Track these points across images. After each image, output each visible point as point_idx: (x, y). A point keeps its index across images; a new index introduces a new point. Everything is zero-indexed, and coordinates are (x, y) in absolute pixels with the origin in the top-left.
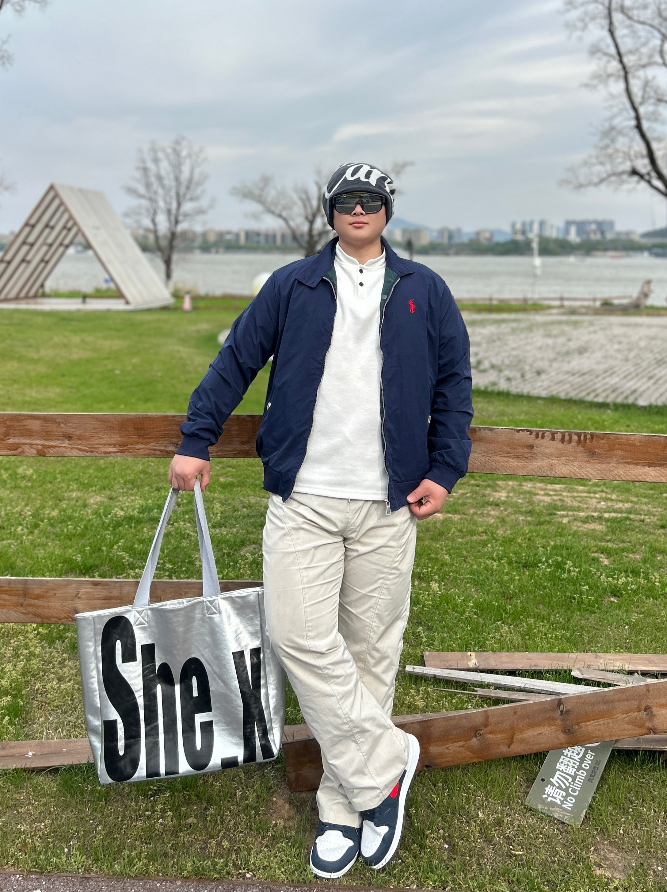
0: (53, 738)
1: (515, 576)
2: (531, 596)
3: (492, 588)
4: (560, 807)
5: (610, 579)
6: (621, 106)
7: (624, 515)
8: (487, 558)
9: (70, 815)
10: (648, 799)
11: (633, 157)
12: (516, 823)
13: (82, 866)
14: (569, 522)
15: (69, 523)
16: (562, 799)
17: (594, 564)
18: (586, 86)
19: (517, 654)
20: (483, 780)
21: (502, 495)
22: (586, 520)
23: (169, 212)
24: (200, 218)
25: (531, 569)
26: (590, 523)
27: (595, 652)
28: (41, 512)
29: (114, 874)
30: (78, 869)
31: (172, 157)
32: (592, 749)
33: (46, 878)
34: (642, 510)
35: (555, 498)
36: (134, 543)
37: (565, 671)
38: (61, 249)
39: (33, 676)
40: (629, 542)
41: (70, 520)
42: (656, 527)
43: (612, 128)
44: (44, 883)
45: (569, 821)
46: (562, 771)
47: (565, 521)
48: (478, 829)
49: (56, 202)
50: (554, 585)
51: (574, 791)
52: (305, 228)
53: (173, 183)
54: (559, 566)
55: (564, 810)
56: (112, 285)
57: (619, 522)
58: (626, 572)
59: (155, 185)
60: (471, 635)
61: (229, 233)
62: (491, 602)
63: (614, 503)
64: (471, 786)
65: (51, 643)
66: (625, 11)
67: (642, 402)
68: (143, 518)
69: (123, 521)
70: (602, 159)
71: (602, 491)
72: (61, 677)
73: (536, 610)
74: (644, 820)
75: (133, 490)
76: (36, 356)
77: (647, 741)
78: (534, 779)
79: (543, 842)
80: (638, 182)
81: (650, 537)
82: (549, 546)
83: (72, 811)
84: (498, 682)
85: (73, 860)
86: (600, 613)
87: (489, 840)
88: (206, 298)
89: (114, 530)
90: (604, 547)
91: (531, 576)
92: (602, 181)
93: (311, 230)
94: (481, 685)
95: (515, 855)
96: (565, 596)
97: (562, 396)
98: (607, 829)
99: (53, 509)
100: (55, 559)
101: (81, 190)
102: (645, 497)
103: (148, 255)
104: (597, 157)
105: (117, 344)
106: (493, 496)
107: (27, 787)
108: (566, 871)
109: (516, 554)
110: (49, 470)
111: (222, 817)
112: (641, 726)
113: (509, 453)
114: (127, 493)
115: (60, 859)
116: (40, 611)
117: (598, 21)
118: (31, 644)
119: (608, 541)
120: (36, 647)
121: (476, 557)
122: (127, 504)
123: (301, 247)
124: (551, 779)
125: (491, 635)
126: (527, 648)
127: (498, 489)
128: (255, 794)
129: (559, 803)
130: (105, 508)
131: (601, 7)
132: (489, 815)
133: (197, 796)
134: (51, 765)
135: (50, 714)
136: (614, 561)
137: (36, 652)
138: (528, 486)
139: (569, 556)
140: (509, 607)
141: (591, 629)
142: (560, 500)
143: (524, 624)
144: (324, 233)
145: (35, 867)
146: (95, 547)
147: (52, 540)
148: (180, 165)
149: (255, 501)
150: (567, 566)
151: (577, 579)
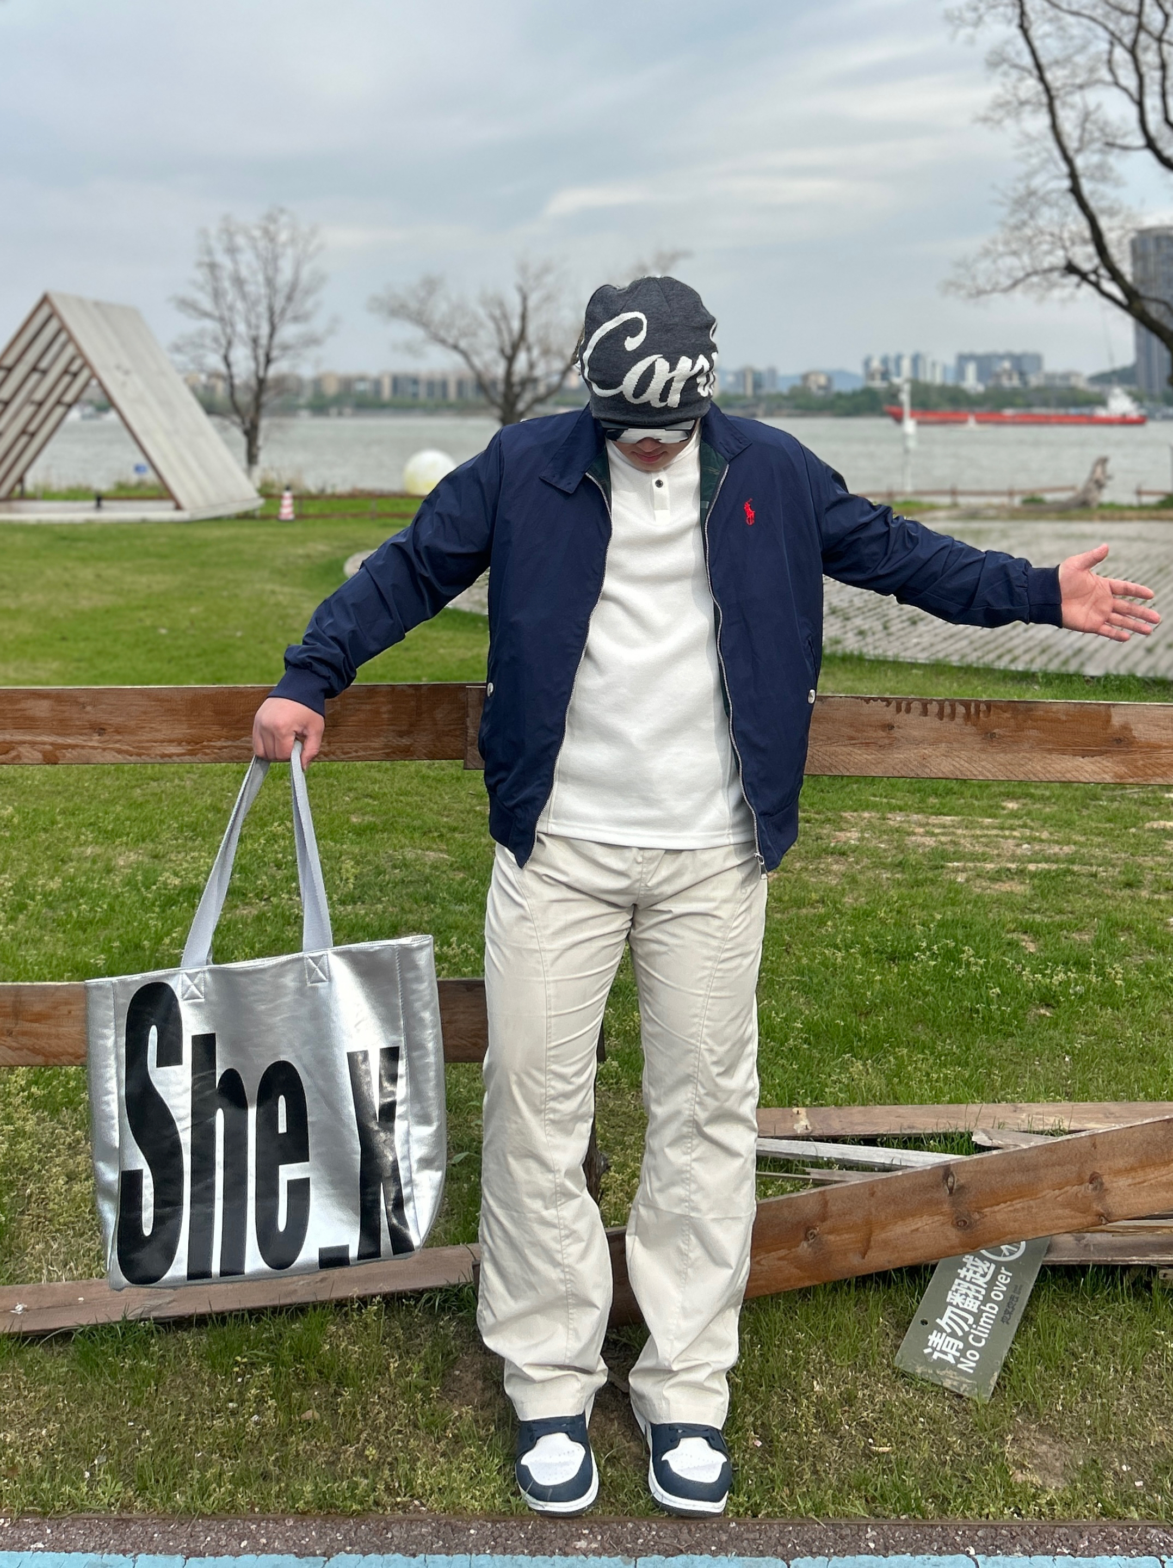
0: (59, 1279)
1: (874, 975)
2: (903, 1010)
3: (834, 997)
4: (953, 1368)
5: (1039, 976)
6: (1044, 155)
7: (1062, 866)
8: (827, 946)
9: (95, 1413)
10: (1106, 1352)
11: (1068, 244)
12: (879, 1399)
13: (117, 1501)
14: (967, 880)
15: (81, 901)
16: (958, 1354)
17: (1011, 951)
18: (985, 120)
19: (878, 1109)
20: (821, 1326)
21: (852, 837)
22: (997, 877)
23: (255, 341)
24: (312, 353)
25: (903, 963)
26: (1004, 882)
27: (1013, 1101)
28: (30, 882)
29: (173, 1512)
30: (110, 1505)
31: (262, 244)
32: (1008, 1266)
33: (52, 1522)
34: (1093, 856)
35: (943, 839)
37: (962, 1135)
38: (60, 410)
39: (22, 1171)
40: (1072, 913)
41: (82, 896)
42: (1116, 885)
43: (1032, 193)
44: (49, 1531)
45: (969, 1392)
46: (957, 1306)
47: (961, 878)
48: (813, 1410)
49: (53, 326)
50: (943, 988)
51: (978, 1339)
52: (499, 370)
53: (263, 290)
54: (952, 956)
55: (962, 1372)
56: (150, 476)
57: (1053, 878)
58: (1066, 963)
59: (231, 295)
60: (798, 1079)
61: (362, 379)
62: (833, 1020)
63: (1045, 846)
64: (800, 1336)
65: (55, 1111)
67: (1091, 670)
69: (179, 895)
70: (1014, 246)
71: (1025, 826)
72: (73, 1172)
73: (911, 1034)
74: (1097, 1386)
76: (13, 606)
77: (1100, 1248)
78: (909, 1323)
79: (925, 1430)
80: (1078, 286)
81: (1106, 902)
82: (932, 921)
83: (96, 1407)
84: (846, 1157)
85: (100, 1490)
86: (1022, 1036)
87: (832, 1431)
88: (320, 496)
89: (163, 911)
90: (1027, 921)
91: (902, 976)
92: (1015, 284)
93: (509, 373)
94: (817, 1163)
95: (878, 1454)
96: (961, 1008)
97: (955, 660)
98: (1035, 1405)
99: (52, 878)
100: (57, 966)
101: (97, 304)
102: (1099, 835)
103: (217, 420)
104: (1007, 243)
105: (161, 581)
106: (835, 838)
107: (14, 1367)
108: (965, 1478)
109: (875, 937)
110: (41, 808)
111: (364, 1408)
112: (1085, 1211)
113: (852, 738)
114: (184, 846)
115: (77, 1489)
116: (42, 1043)
117: (1001, 10)
118: (16, 1115)
119: (1034, 912)
120: (25, 1119)
121: (805, 945)
122: (185, 865)
123: (493, 403)
124: (938, 1321)
125: (834, 1078)
126: (896, 1098)
127: (844, 826)
128: (422, 1364)
129: (953, 1361)
130: (146, 873)
132: (831, 1386)
133: (320, 1372)
134: (57, 1326)
135: (54, 1239)
136: (1046, 946)
137: (27, 1128)
138: (896, 819)
139: (968, 939)
140: (863, 1028)
141: (1006, 1064)
142: (952, 842)
143: (891, 1058)
144: (529, 381)
145: (32, 1504)
146: (129, 941)
147: (51, 931)
148: (275, 258)
149: (414, 856)
150: (964, 956)
151: (982, 977)
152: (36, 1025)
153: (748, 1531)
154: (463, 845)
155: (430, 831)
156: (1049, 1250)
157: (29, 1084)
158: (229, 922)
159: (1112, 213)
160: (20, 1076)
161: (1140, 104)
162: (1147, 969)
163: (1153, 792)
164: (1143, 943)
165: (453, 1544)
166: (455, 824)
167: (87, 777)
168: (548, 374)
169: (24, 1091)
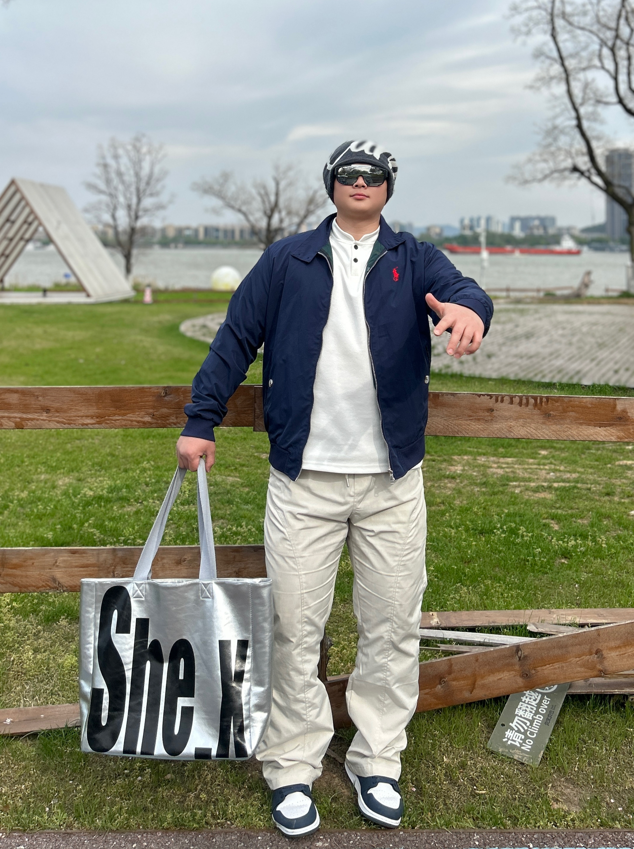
0: (30, 705)
1: (472, 542)
2: (488, 560)
3: (451, 553)
4: (519, 749)
5: (561, 542)
6: (563, 107)
7: (572, 484)
8: (446, 527)
9: (50, 776)
10: (600, 738)
11: (574, 155)
12: (479, 765)
13: (64, 823)
14: (521, 492)
15: (39, 503)
16: (521, 742)
17: (546, 529)
18: (531, 87)
19: (477, 613)
20: (447, 727)
21: (458, 469)
22: (536, 490)
23: (129, 207)
24: (161, 213)
25: (487, 535)
26: (540, 493)
27: (548, 608)
28: (10, 494)
29: (95, 829)
30: (60, 826)
31: (132, 153)
32: (548, 695)
33: (28, 835)
34: (588, 479)
35: (507, 470)
36: (104, 521)
37: (522, 626)
38: (22, 243)
39: (9, 648)
40: (578, 509)
41: (39, 501)
42: (601, 494)
43: (555, 128)
44: (27, 840)
45: (528, 761)
46: (521, 716)
47: (517, 491)
48: (444, 771)
49: (17, 197)
50: (509, 549)
51: (532, 734)
52: (263, 224)
53: (133, 179)
54: (513, 532)
55: (524, 751)
56: (73, 280)
57: (567, 490)
58: (575, 535)
59: (116, 181)
60: (432, 597)
61: (188, 228)
62: (451, 566)
63: (562, 474)
64: (437, 733)
65: (26, 616)
66: (566, 17)
67: (586, 382)
68: (112, 497)
69: (92, 500)
70: (546, 156)
71: (551, 463)
72: (37, 648)
73: (493, 573)
74: (597, 758)
75: (100, 471)
77: (598, 685)
78: (495, 725)
79: (504, 782)
80: (579, 178)
81: (596, 503)
82: (502, 513)
83: (52, 773)
84: (460, 638)
85: (54, 818)
86: (552, 574)
87: (454, 782)
88: (166, 291)
89: (84, 509)
90: (554, 513)
91: (487, 542)
92: (545, 177)
93: (269, 224)
94: (443, 641)
95: (479, 795)
96: (519, 559)
97: (512, 377)
98: (563, 768)
99: (23, 491)
100: (26, 538)
101: (42, 185)
102: (591, 468)
103: (109, 250)
104: (541, 155)
105: (79, 335)
106: (449, 469)
107: (6, 752)
108: (526, 807)
109: (472, 522)
110: (16, 454)
111: (199, 773)
112: (593, 668)
113: (470, 416)
114: (95, 474)
115: (42, 817)
116: (18, 580)
117: (541, 26)
118: (5, 618)
119: (557, 509)
120: (10, 620)
121: (435, 526)
122: (96, 484)
123: (261, 241)
124: (511, 724)
125: (452, 596)
126: (485, 607)
127: (454, 463)
129: (519, 745)
130: (74, 489)
131: (544, 13)
132: (453, 759)
134: (29, 731)
135: (27, 683)
136: (564, 526)
137: (11, 625)
138: (482, 460)
139: (522, 523)
140: (467, 570)
141: (544, 588)
142: (512, 472)
143: (482, 586)
144: (279, 230)
145: (17, 825)
146: (66, 525)
147: (23, 520)
148: (140, 161)
149: (221, 480)
150: (520, 532)
151: (530, 543)
152: (15, 570)
153: (410, 836)
154: (248, 474)
155: (230, 466)
156: (570, 687)
157: (12, 601)
158: (121, 514)
159: (598, 138)
160: (7, 597)
161: (616, 79)
162: (618, 538)
163: (620, 445)
164: (616, 525)
165: (249, 844)
166: (243, 463)
167: (41, 438)
168: (290, 225)
169: (9, 605)
